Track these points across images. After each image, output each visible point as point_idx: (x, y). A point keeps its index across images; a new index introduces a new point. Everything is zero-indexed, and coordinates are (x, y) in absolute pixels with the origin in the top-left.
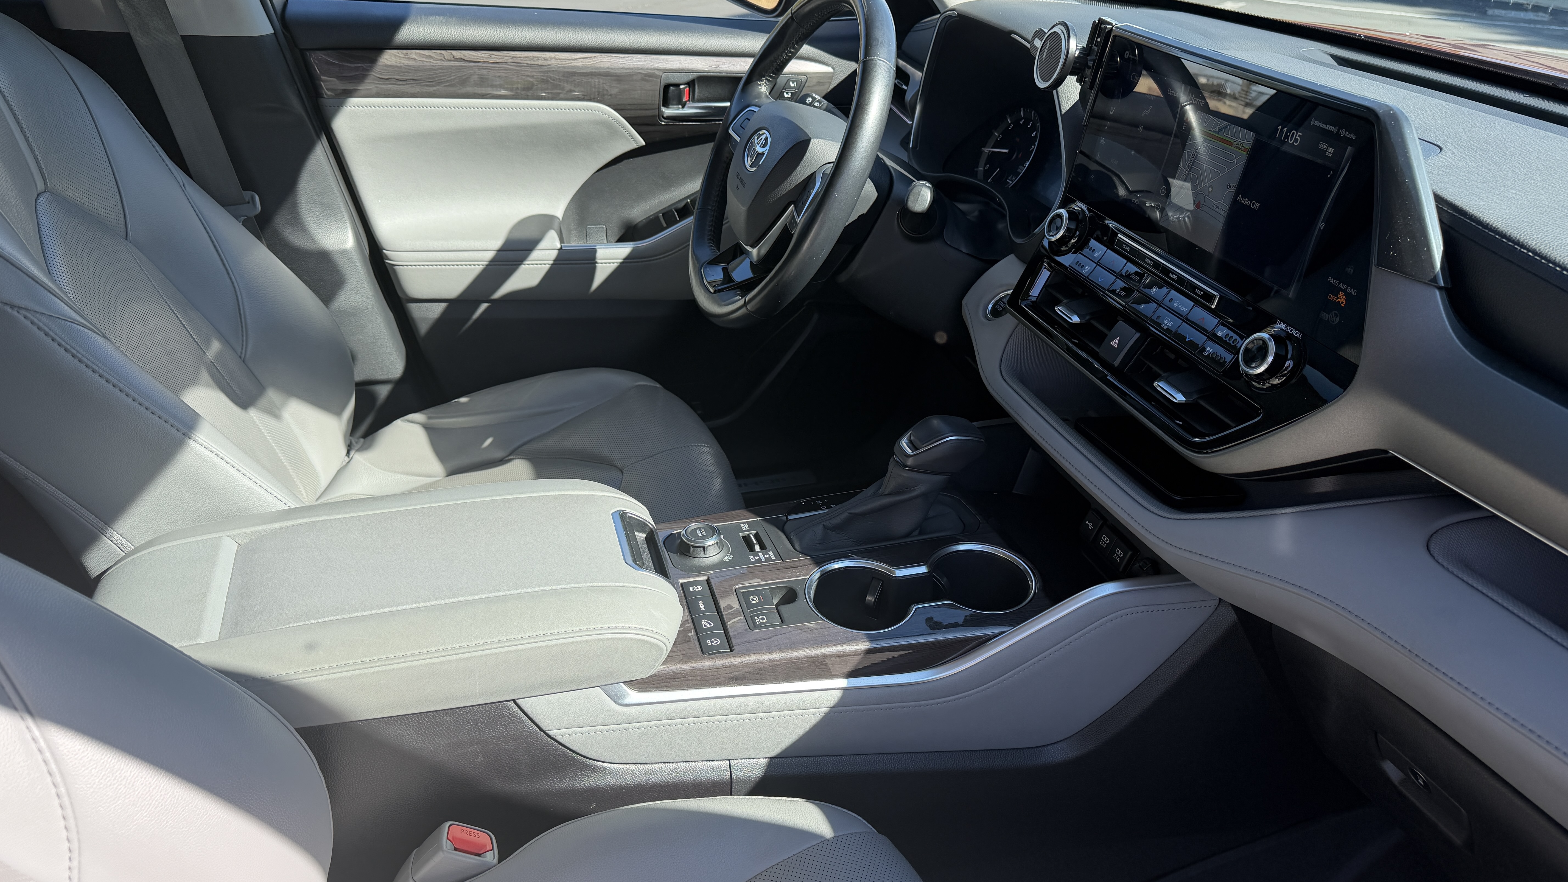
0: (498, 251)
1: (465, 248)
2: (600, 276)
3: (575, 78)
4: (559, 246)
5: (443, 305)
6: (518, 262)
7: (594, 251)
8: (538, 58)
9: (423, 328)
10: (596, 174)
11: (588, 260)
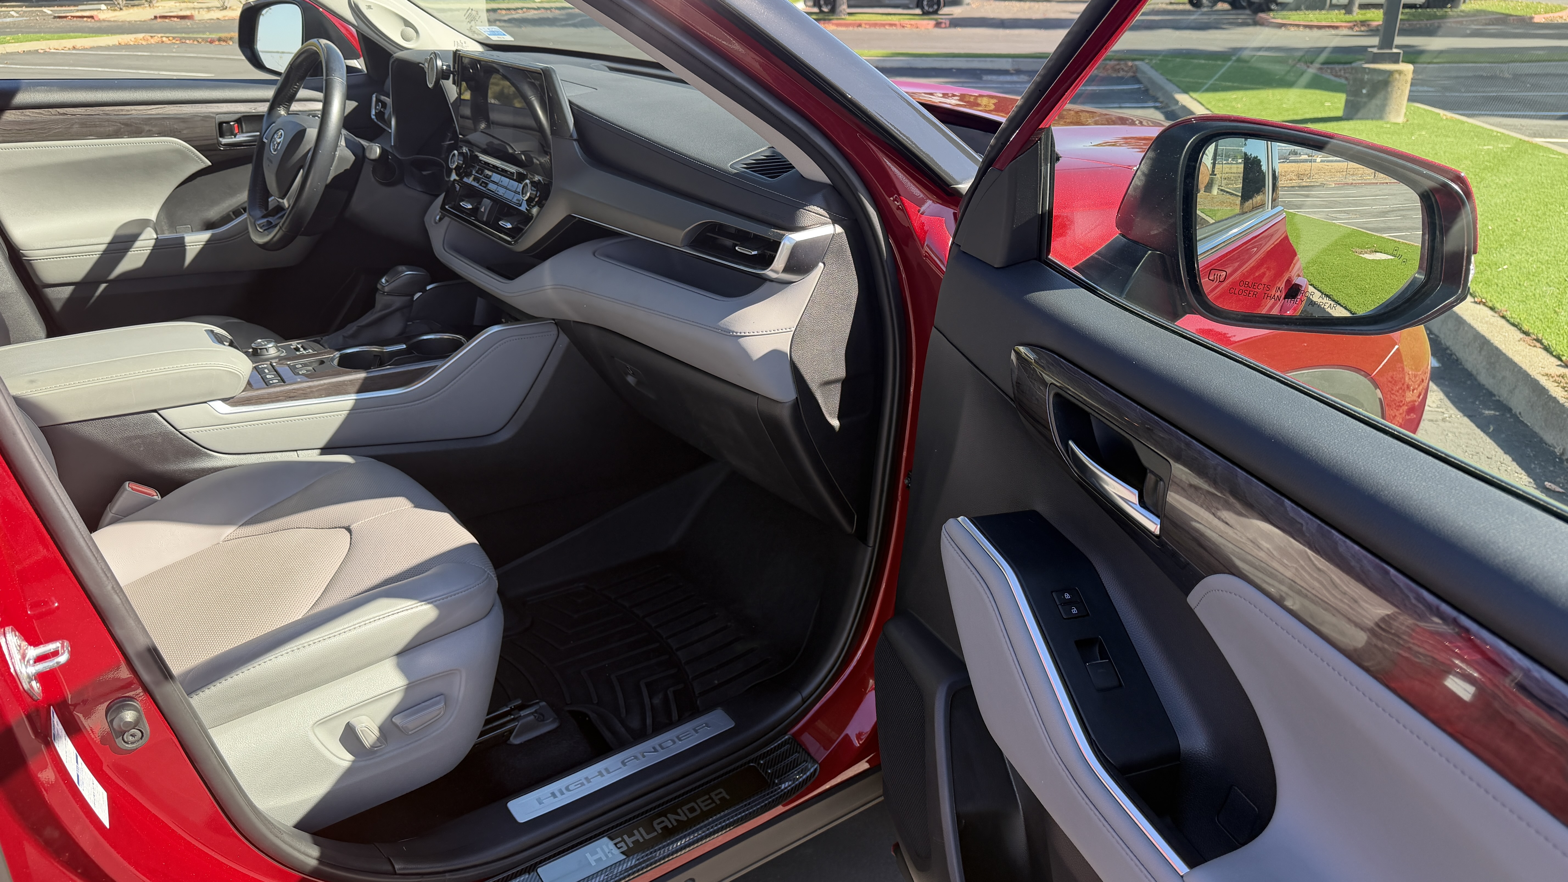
0: (109, 244)
1: (84, 244)
2: (190, 256)
3: (152, 121)
4: (155, 236)
5: (71, 288)
6: (126, 250)
7: (183, 238)
8: (122, 110)
9: (58, 306)
10: (177, 189)
11: (180, 246)
